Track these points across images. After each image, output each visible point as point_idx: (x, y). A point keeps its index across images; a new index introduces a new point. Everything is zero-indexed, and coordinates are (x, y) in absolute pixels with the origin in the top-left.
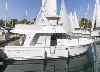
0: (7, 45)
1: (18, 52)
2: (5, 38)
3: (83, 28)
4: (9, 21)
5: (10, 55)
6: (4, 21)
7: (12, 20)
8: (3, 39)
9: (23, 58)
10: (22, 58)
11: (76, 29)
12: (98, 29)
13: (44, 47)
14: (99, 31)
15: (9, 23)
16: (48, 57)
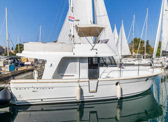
0: (14, 79)
1: (34, 90)
2: (9, 71)
3: (137, 54)
4: (12, 48)
5: (20, 96)
6: (4, 48)
7: (17, 45)
8: (7, 73)
9: (43, 100)
10: (40, 101)
11: (125, 57)
12: (164, 56)
13: (77, 80)
14: (165, 57)
15: (12, 52)
16: (85, 98)
